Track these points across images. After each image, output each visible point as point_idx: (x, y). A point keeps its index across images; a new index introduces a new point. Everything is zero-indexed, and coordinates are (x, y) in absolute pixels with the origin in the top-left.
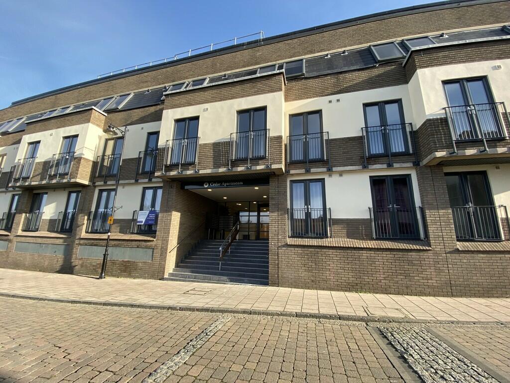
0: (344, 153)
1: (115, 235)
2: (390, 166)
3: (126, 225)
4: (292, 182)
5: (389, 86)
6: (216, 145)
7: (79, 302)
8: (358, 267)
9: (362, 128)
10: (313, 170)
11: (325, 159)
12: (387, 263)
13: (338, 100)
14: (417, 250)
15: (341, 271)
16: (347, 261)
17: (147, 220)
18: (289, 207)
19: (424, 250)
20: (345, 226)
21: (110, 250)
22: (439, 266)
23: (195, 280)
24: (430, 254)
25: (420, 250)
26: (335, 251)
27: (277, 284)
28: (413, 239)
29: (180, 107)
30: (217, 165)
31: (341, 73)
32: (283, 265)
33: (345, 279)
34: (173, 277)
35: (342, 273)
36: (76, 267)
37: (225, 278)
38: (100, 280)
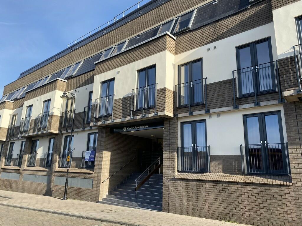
0: (219, 96)
1: (73, 169)
3: (79, 162)
4: (182, 123)
5: (258, 25)
6: (124, 99)
8: (227, 199)
9: (233, 71)
10: (195, 113)
11: (204, 103)
12: (251, 197)
13: (215, 48)
14: (278, 185)
15: (214, 201)
16: (219, 193)
17: (90, 158)
18: (180, 146)
19: (284, 186)
20: (222, 162)
25: (281, 186)
26: (210, 184)
30: (124, 116)
31: (218, 21)
32: (172, 195)
33: (217, 208)
35: (215, 204)
37: (136, 204)
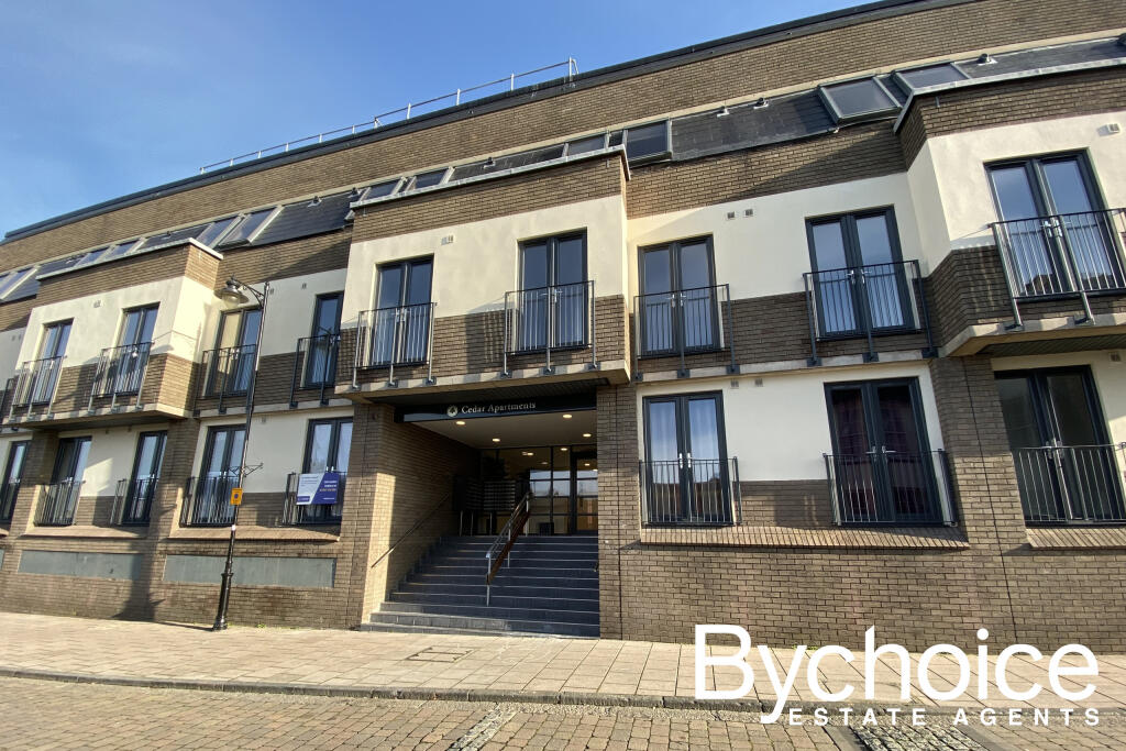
0: (765, 332)
1: (247, 529)
2: (870, 358)
3: (272, 507)
4: (649, 400)
5: (863, 176)
6: (473, 320)
7: (169, 685)
8: (801, 590)
9: (805, 275)
10: (694, 373)
11: (723, 345)
12: (868, 581)
13: (749, 213)
14: (937, 548)
15: (764, 600)
16: (778, 578)
17: (319, 495)
18: (642, 457)
19: (951, 549)
20: (772, 498)
21: (236, 563)
22: (986, 584)
23: (433, 627)
24: (966, 557)
25: (943, 550)
26: (749, 555)
27: (618, 633)
28: (926, 525)
29: (387, 236)
30: (475, 366)
31: (754, 149)
32: (631, 589)
33: (773, 618)
34: (382, 624)
35: (767, 606)
36: (161, 605)
37: (500, 622)
38: (216, 633)
